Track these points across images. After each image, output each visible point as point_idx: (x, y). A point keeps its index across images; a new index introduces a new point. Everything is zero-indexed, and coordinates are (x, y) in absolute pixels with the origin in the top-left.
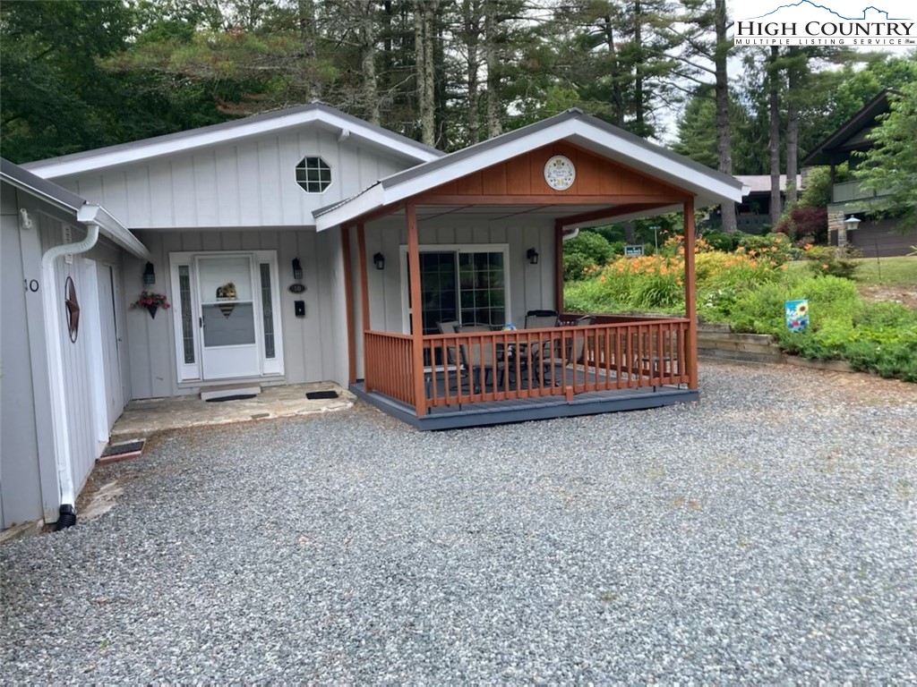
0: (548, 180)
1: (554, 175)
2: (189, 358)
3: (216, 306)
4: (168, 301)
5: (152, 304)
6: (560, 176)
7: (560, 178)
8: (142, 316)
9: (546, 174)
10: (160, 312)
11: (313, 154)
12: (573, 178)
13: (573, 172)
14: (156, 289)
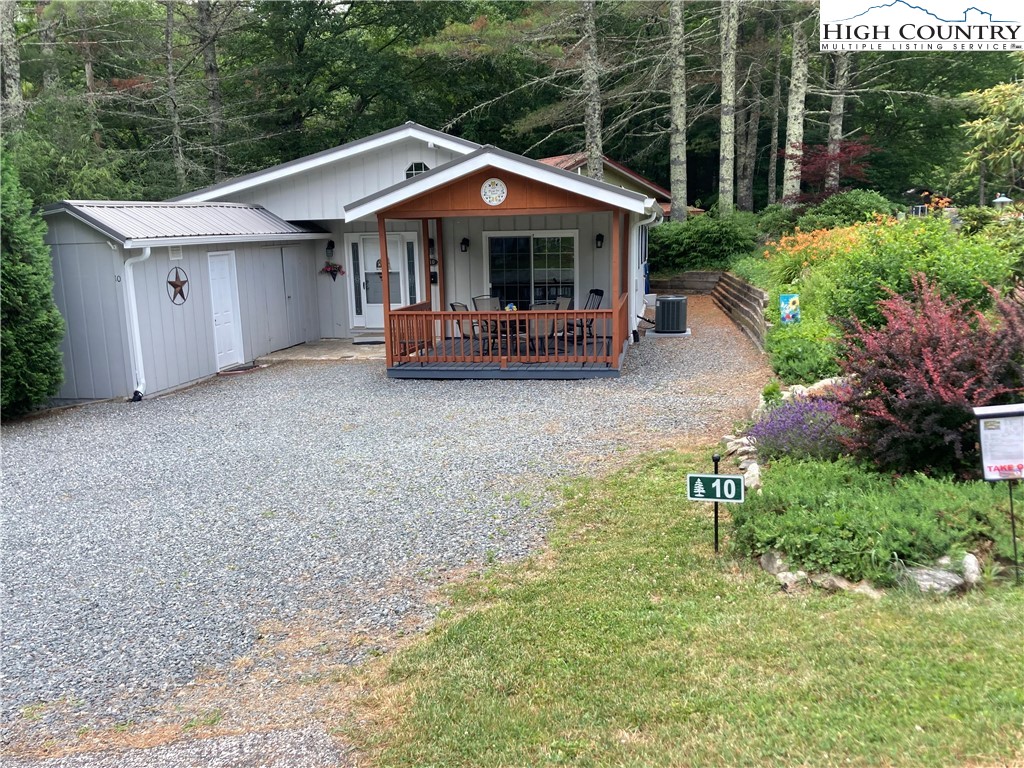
0: (484, 198)
1: (489, 194)
2: (359, 311)
3: (376, 273)
4: (343, 269)
5: (334, 271)
6: (494, 194)
7: (494, 196)
8: (328, 278)
9: (483, 194)
10: (339, 276)
11: (418, 161)
12: (505, 195)
13: (505, 191)
14: (336, 260)
